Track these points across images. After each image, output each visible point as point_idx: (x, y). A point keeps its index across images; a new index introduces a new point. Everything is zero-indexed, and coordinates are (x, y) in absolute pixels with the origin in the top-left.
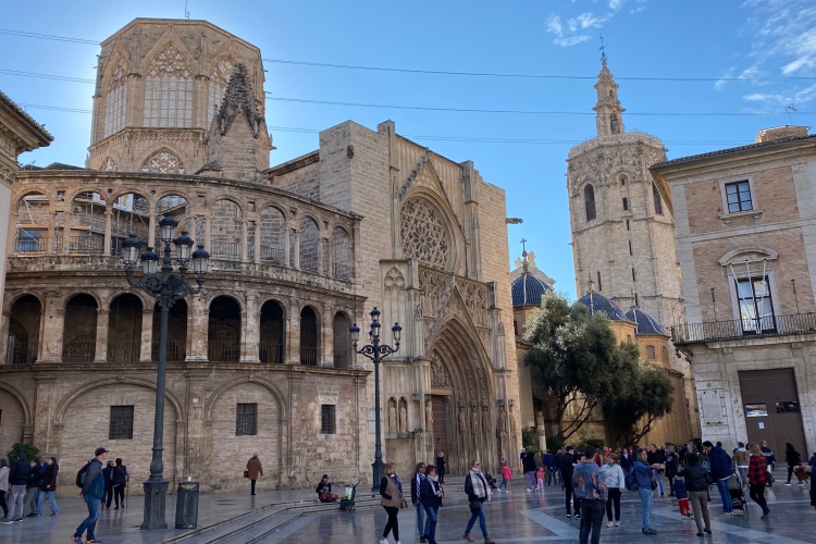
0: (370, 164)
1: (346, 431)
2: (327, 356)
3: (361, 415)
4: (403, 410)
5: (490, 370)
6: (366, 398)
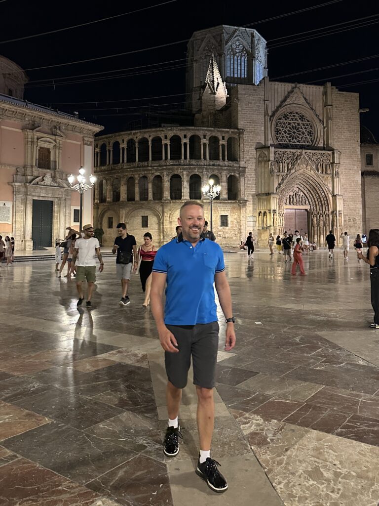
0: (251, 103)
1: (234, 226)
3: (242, 219)
4: (265, 217)
6: (246, 212)
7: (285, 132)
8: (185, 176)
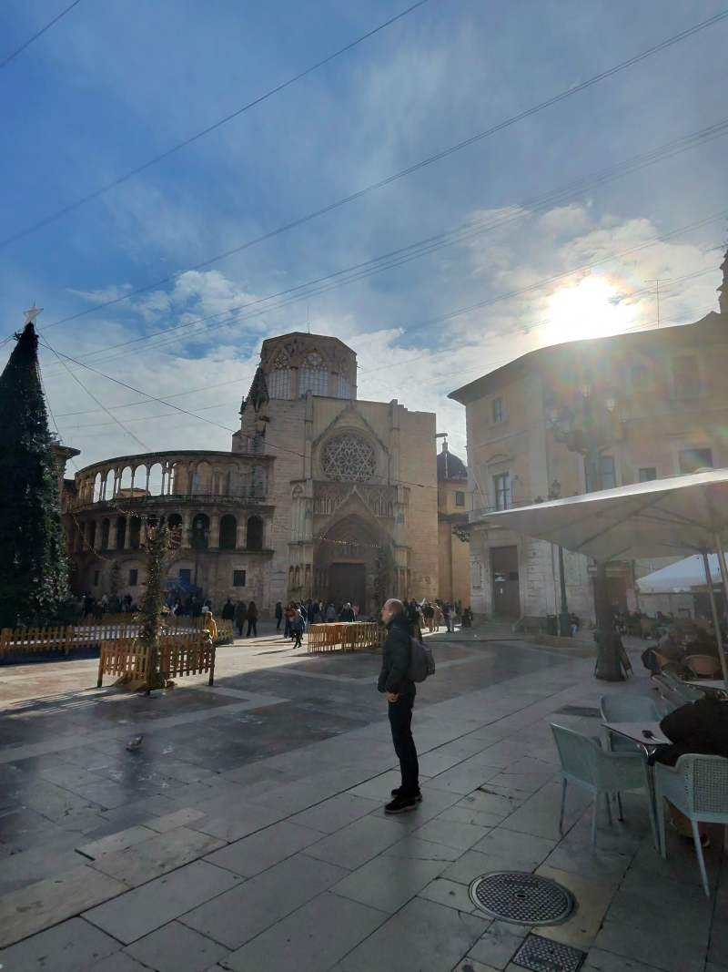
0: (286, 422)
1: (254, 585)
2: (241, 542)
3: (265, 576)
4: (297, 573)
5: (392, 546)
6: (272, 567)
7: (336, 460)
8: (186, 517)
